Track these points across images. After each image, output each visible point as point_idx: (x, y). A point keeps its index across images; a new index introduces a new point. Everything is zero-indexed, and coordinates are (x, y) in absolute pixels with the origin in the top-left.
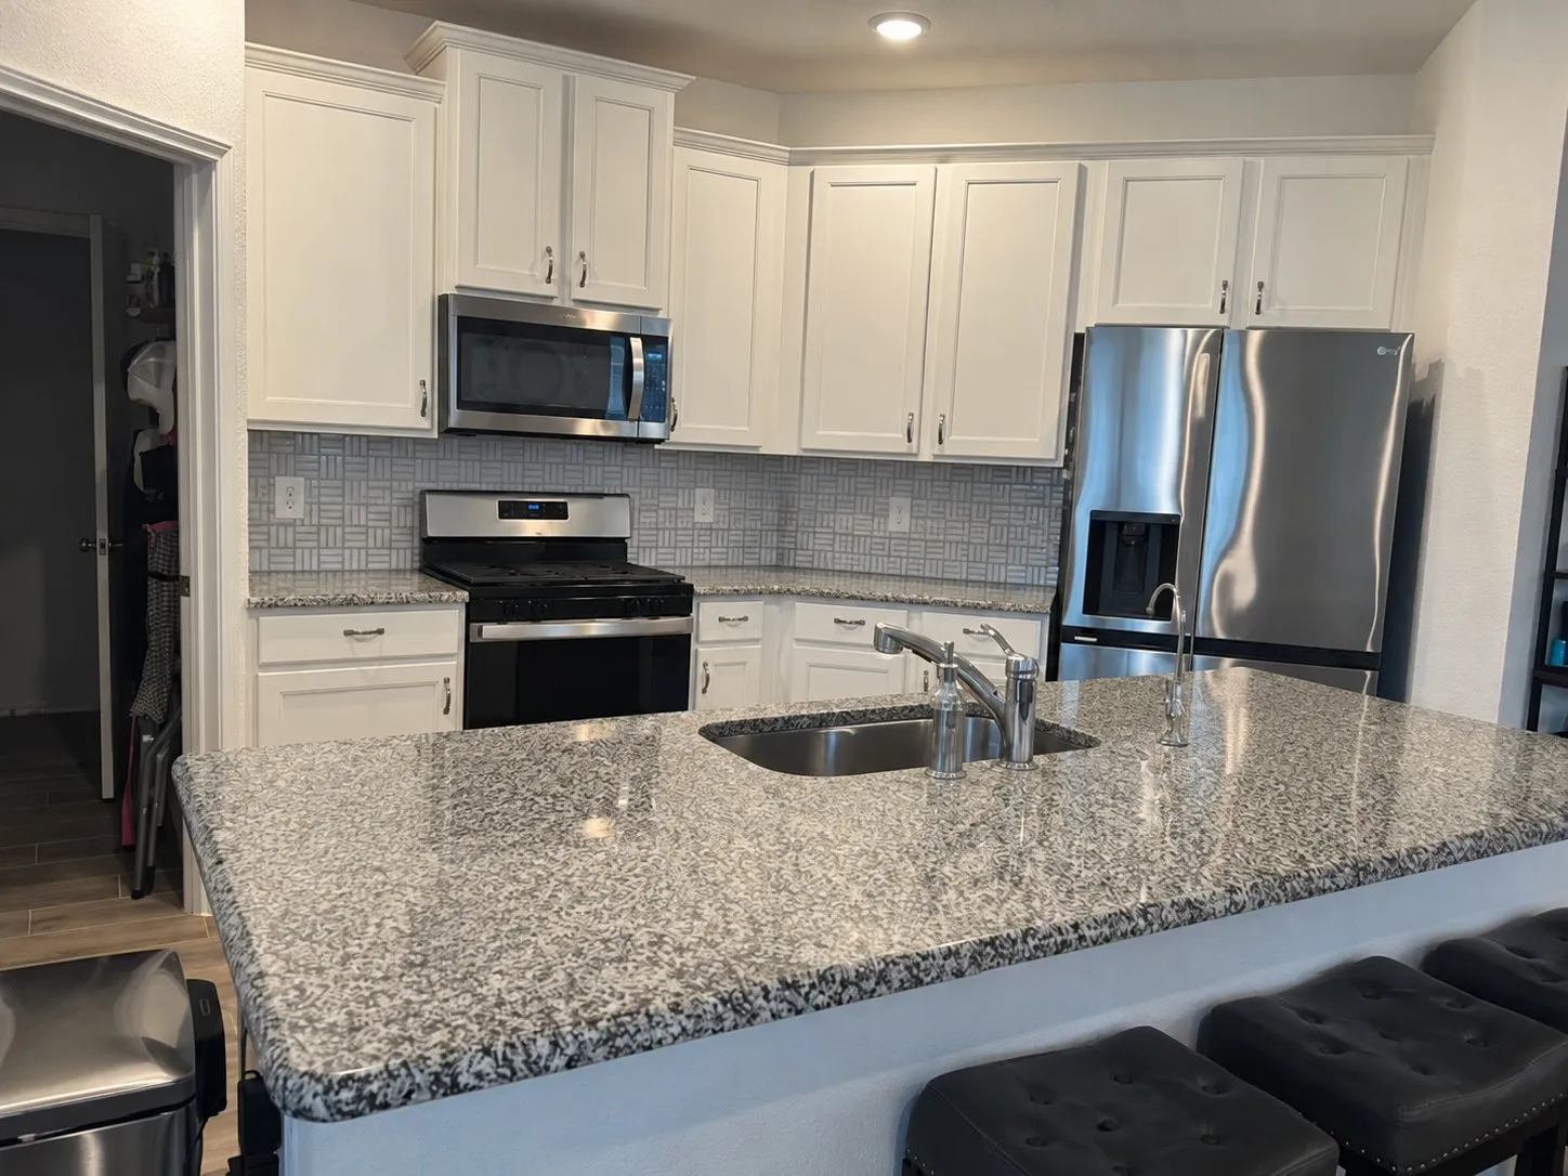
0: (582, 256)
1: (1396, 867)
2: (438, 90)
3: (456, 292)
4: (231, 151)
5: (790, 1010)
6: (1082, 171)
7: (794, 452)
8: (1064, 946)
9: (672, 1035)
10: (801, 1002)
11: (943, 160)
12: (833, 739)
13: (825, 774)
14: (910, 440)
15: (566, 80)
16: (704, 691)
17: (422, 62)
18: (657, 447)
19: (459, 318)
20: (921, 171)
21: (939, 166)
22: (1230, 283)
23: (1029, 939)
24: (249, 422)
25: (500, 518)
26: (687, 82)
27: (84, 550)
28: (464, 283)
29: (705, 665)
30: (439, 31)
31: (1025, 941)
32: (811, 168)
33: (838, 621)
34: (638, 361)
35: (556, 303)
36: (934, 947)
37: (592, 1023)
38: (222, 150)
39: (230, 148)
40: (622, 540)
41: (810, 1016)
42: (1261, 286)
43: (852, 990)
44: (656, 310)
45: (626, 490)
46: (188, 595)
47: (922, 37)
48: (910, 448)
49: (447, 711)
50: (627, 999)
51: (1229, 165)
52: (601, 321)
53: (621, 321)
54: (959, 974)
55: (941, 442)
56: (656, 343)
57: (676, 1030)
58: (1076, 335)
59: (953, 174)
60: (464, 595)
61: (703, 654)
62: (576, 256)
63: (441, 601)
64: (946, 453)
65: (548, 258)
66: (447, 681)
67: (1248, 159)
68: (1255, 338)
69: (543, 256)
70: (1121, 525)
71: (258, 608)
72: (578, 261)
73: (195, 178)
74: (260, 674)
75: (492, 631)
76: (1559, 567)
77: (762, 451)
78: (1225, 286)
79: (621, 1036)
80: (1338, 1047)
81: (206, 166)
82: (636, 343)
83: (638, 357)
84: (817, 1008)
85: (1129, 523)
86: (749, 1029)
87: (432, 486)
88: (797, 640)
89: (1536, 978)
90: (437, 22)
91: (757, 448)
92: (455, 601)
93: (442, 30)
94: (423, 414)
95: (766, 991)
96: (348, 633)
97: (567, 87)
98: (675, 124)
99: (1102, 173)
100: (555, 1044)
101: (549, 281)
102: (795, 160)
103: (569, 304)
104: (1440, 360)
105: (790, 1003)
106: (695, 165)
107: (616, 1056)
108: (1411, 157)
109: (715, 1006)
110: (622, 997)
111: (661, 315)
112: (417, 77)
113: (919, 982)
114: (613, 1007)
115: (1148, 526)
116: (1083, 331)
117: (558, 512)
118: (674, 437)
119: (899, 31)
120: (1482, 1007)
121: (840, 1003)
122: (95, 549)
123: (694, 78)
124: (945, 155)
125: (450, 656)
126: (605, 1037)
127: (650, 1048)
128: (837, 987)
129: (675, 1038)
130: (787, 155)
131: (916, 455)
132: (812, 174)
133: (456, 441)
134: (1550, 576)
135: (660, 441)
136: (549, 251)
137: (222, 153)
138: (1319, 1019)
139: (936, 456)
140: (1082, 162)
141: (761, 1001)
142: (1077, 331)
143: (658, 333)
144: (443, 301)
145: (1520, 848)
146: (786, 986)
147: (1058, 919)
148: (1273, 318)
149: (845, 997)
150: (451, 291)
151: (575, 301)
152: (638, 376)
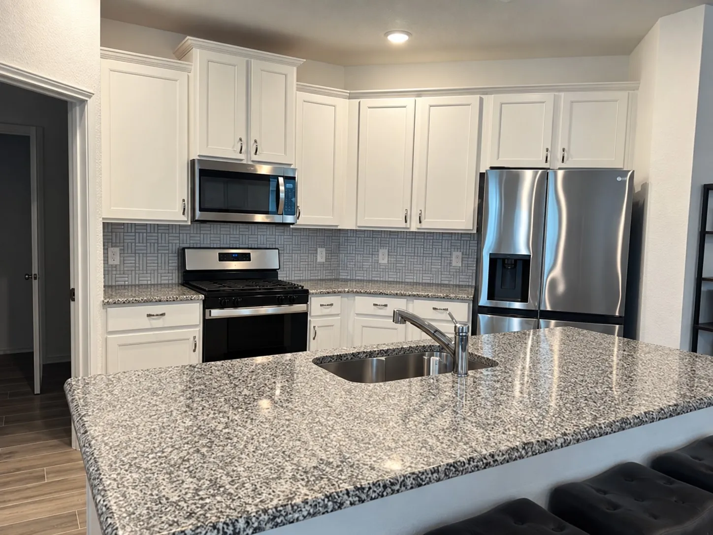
0: (256, 141)
1: (640, 421)
2: (190, 67)
3: (198, 158)
4: (94, 96)
5: (359, 501)
6: (481, 100)
7: (353, 227)
8: (488, 465)
9: (303, 516)
10: (364, 496)
11: (419, 96)
12: (375, 363)
13: (372, 382)
14: (406, 222)
15: (247, 62)
16: (314, 339)
17: (182, 55)
18: (291, 226)
19: (200, 170)
20: (408, 101)
21: (417, 99)
22: (550, 149)
23: (471, 462)
24: (103, 219)
25: (220, 260)
26: (302, 63)
27: (27, 279)
28: (201, 154)
29: (314, 327)
30: (189, 42)
31: (469, 464)
32: (359, 100)
33: (375, 305)
34: (282, 188)
35: (244, 162)
36: (426, 468)
37: (265, 511)
38: (90, 95)
39: (93, 94)
40: (275, 270)
41: (368, 504)
42: (564, 150)
43: (389, 490)
44: (290, 165)
45: (277, 246)
46: (74, 301)
47: (408, 41)
48: (406, 225)
49: (194, 351)
50: (281, 498)
51: (548, 97)
52: (264, 170)
53: (274, 169)
54: (439, 480)
55: (420, 222)
56: (290, 179)
57: (305, 513)
58: (481, 173)
59: (424, 102)
60: (202, 297)
61: (313, 322)
62: (253, 142)
63: (191, 299)
64: (423, 227)
65: (240, 142)
66: (195, 337)
67: (556, 93)
68: (560, 174)
69: (238, 142)
70: (504, 260)
71: (106, 305)
72: (253, 144)
73: (78, 108)
74: (109, 336)
75: (216, 313)
76: (704, 276)
77: (339, 228)
78: (547, 150)
79: (279, 517)
80: (616, 507)
81: (83, 102)
82: (281, 180)
83: (282, 186)
84: (372, 499)
85: (508, 259)
86: (339, 511)
87: (188, 245)
88: (357, 314)
89: (703, 470)
90: (188, 37)
91: (337, 226)
92: (198, 299)
93: (190, 40)
94: (184, 214)
95: (348, 493)
96: (149, 315)
97: (248, 65)
98: (297, 81)
99: (490, 101)
100: (247, 523)
101: (241, 153)
102: (351, 97)
103: (250, 163)
104: (646, 183)
105: (359, 497)
106: (306, 100)
107: (276, 527)
108: (630, 92)
109: (324, 500)
110: (279, 496)
111: (292, 167)
112: (179, 61)
113: (420, 485)
114: (275, 502)
115: (516, 261)
116: (484, 172)
117: (246, 257)
118: (299, 222)
119: (398, 39)
120: (679, 484)
121: (382, 496)
122: (32, 278)
123: (305, 60)
124: (419, 94)
125: (196, 326)
126: (271, 517)
127: (293, 522)
128: (381, 489)
129: (304, 517)
130: (348, 94)
131: (408, 228)
132: (359, 103)
133: (198, 225)
134: (700, 279)
135: (293, 224)
136: (241, 140)
137: (90, 97)
138: (605, 493)
139: (418, 229)
140: (481, 96)
141: (346, 497)
142: (481, 172)
143: (291, 175)
144: (193, 162)
145: (695, 409)
146: (358, 489)
147: (484, 452)
148: (570, 164)
149: (385, 494)
150: (196, 157)
151: (253, 161)
152: (282, 195)
